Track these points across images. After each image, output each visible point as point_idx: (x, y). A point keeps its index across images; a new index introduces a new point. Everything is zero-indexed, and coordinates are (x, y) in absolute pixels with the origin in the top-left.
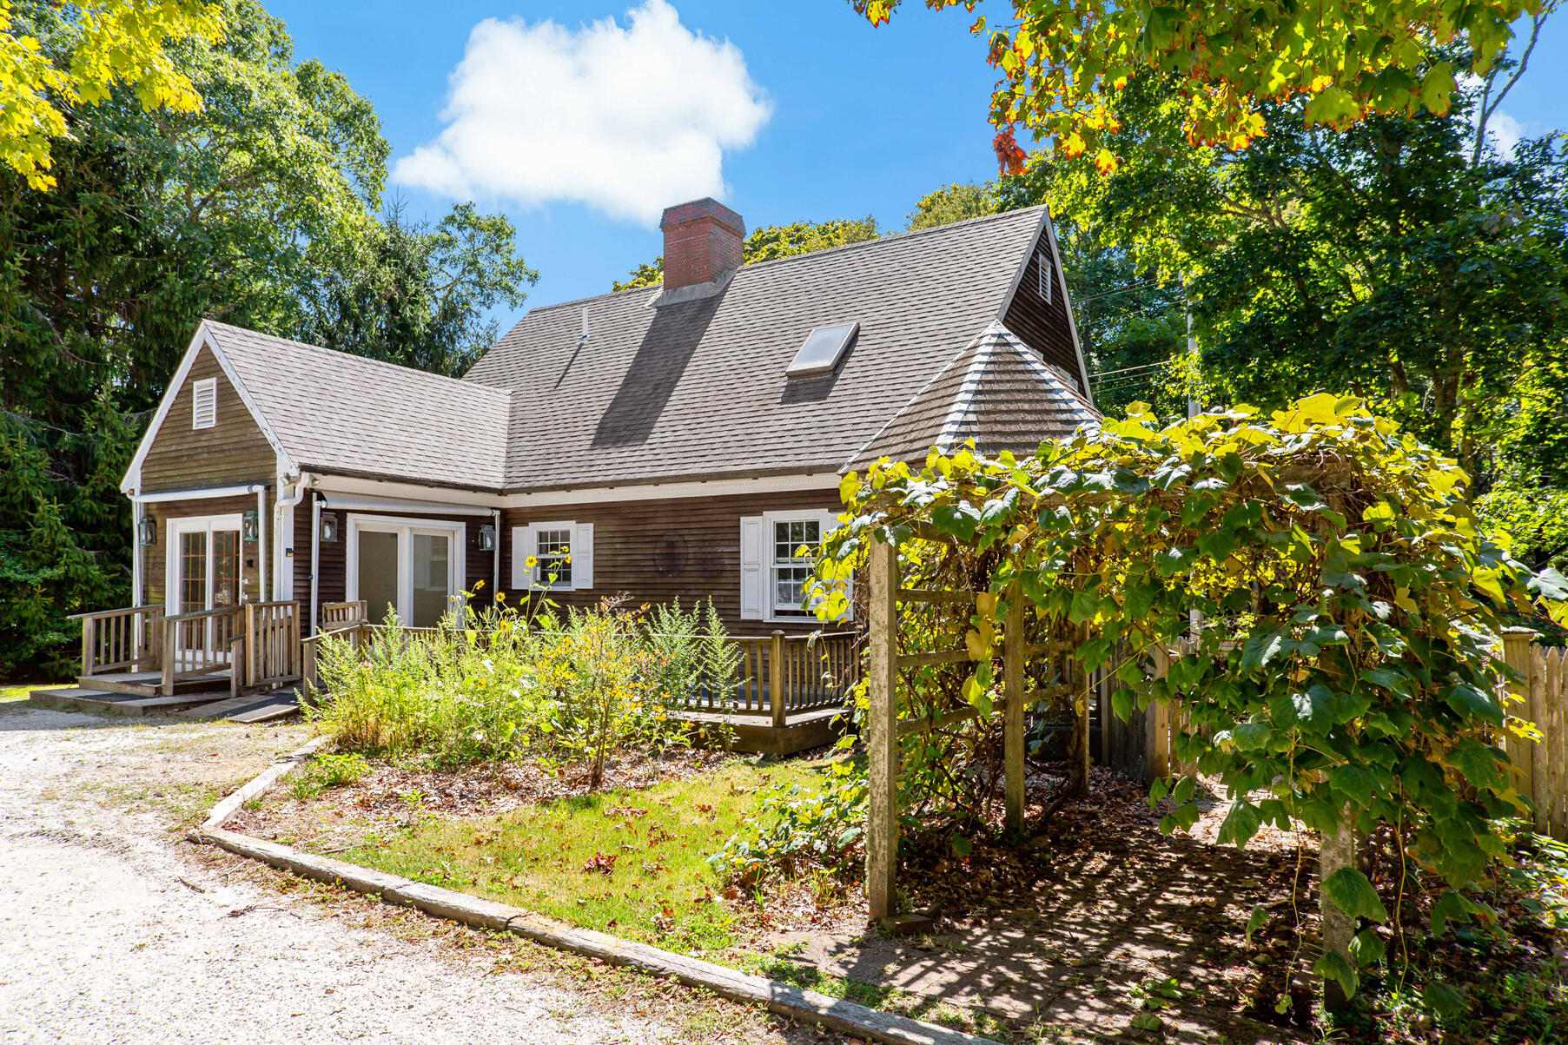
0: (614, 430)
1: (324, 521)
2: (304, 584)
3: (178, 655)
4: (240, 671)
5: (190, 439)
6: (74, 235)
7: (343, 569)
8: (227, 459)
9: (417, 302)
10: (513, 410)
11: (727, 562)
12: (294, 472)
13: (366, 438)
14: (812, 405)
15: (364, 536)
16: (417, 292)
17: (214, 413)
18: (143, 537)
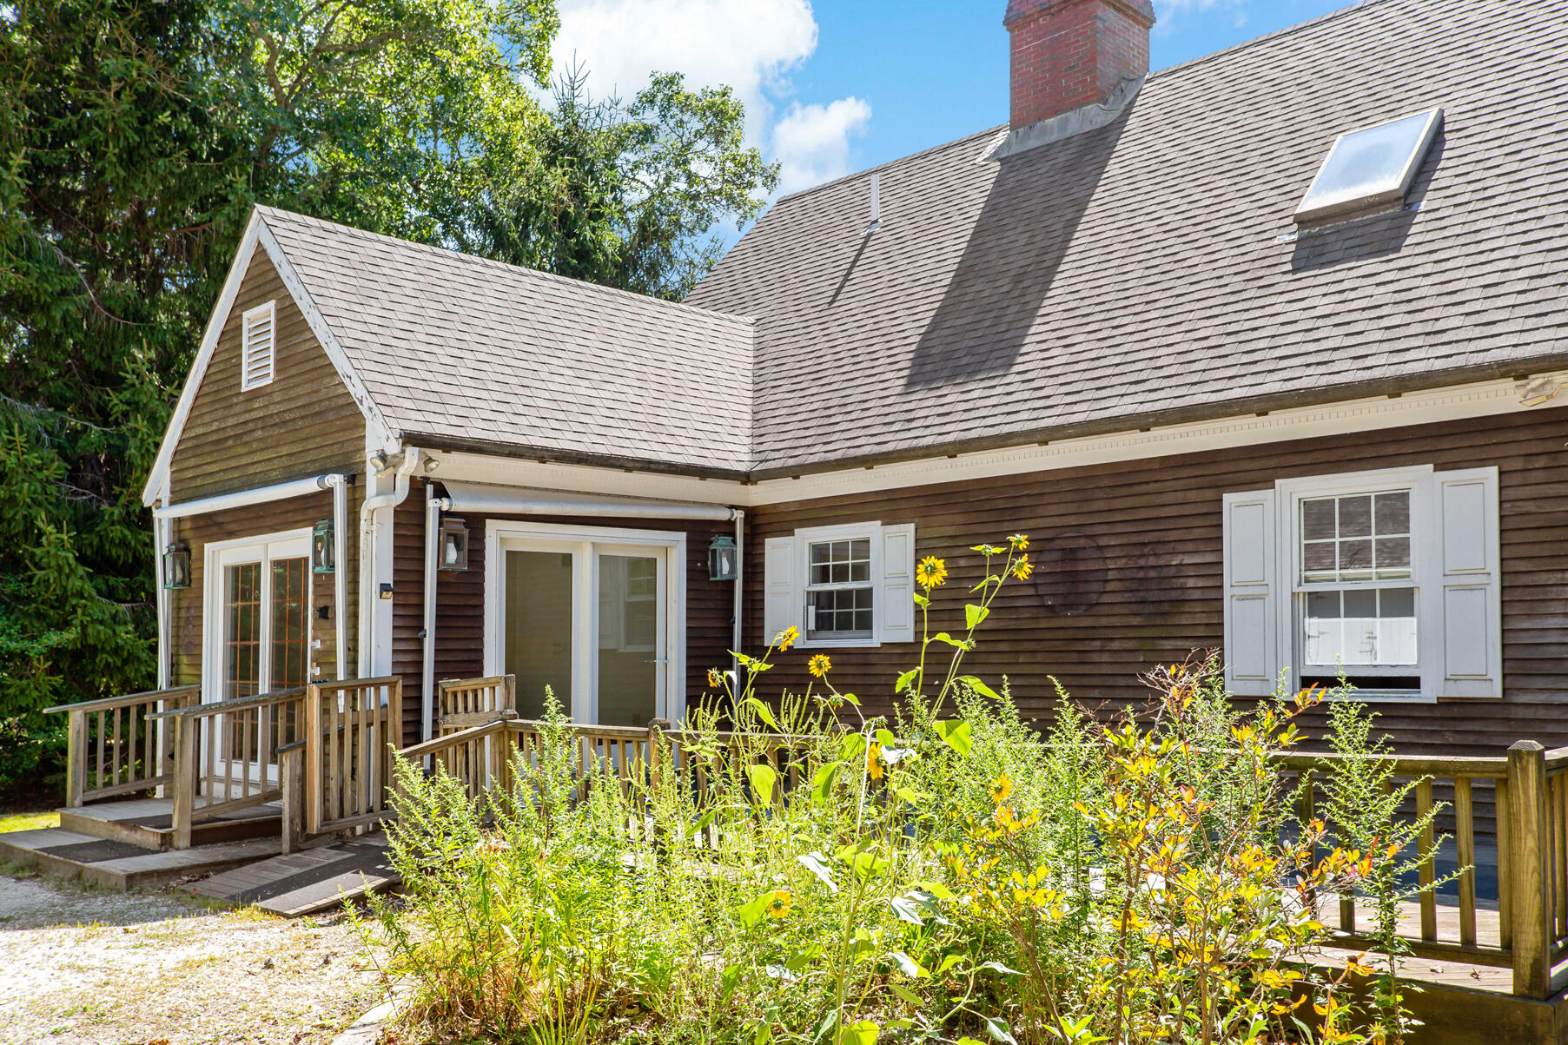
0: (947, 356)
1: (447, 536)
2: (412, 646)
3: (220, 769)
4: (297, 805)
5: (238, 409)
6: (105, 130)
7: (480, 618)
8: (291, 437)
9: (601, 215)
10: (759, 346)
11: (1191, 583)
12: (393, 448)
13: (520, 391)
14: (1369, 266)
15: (515, 560)
16: (601, 201)
17: (272, 361)
18: (170, 576)
